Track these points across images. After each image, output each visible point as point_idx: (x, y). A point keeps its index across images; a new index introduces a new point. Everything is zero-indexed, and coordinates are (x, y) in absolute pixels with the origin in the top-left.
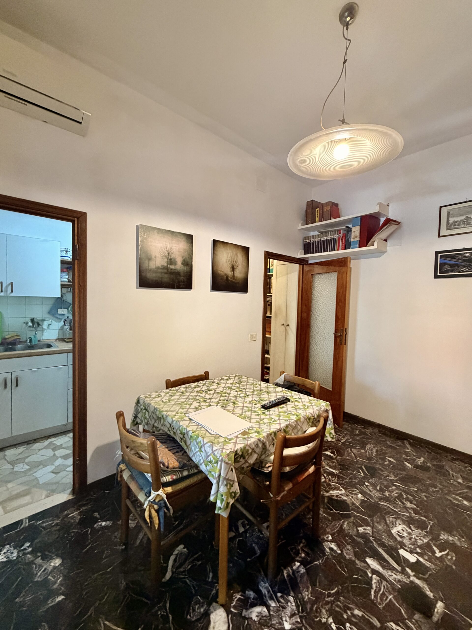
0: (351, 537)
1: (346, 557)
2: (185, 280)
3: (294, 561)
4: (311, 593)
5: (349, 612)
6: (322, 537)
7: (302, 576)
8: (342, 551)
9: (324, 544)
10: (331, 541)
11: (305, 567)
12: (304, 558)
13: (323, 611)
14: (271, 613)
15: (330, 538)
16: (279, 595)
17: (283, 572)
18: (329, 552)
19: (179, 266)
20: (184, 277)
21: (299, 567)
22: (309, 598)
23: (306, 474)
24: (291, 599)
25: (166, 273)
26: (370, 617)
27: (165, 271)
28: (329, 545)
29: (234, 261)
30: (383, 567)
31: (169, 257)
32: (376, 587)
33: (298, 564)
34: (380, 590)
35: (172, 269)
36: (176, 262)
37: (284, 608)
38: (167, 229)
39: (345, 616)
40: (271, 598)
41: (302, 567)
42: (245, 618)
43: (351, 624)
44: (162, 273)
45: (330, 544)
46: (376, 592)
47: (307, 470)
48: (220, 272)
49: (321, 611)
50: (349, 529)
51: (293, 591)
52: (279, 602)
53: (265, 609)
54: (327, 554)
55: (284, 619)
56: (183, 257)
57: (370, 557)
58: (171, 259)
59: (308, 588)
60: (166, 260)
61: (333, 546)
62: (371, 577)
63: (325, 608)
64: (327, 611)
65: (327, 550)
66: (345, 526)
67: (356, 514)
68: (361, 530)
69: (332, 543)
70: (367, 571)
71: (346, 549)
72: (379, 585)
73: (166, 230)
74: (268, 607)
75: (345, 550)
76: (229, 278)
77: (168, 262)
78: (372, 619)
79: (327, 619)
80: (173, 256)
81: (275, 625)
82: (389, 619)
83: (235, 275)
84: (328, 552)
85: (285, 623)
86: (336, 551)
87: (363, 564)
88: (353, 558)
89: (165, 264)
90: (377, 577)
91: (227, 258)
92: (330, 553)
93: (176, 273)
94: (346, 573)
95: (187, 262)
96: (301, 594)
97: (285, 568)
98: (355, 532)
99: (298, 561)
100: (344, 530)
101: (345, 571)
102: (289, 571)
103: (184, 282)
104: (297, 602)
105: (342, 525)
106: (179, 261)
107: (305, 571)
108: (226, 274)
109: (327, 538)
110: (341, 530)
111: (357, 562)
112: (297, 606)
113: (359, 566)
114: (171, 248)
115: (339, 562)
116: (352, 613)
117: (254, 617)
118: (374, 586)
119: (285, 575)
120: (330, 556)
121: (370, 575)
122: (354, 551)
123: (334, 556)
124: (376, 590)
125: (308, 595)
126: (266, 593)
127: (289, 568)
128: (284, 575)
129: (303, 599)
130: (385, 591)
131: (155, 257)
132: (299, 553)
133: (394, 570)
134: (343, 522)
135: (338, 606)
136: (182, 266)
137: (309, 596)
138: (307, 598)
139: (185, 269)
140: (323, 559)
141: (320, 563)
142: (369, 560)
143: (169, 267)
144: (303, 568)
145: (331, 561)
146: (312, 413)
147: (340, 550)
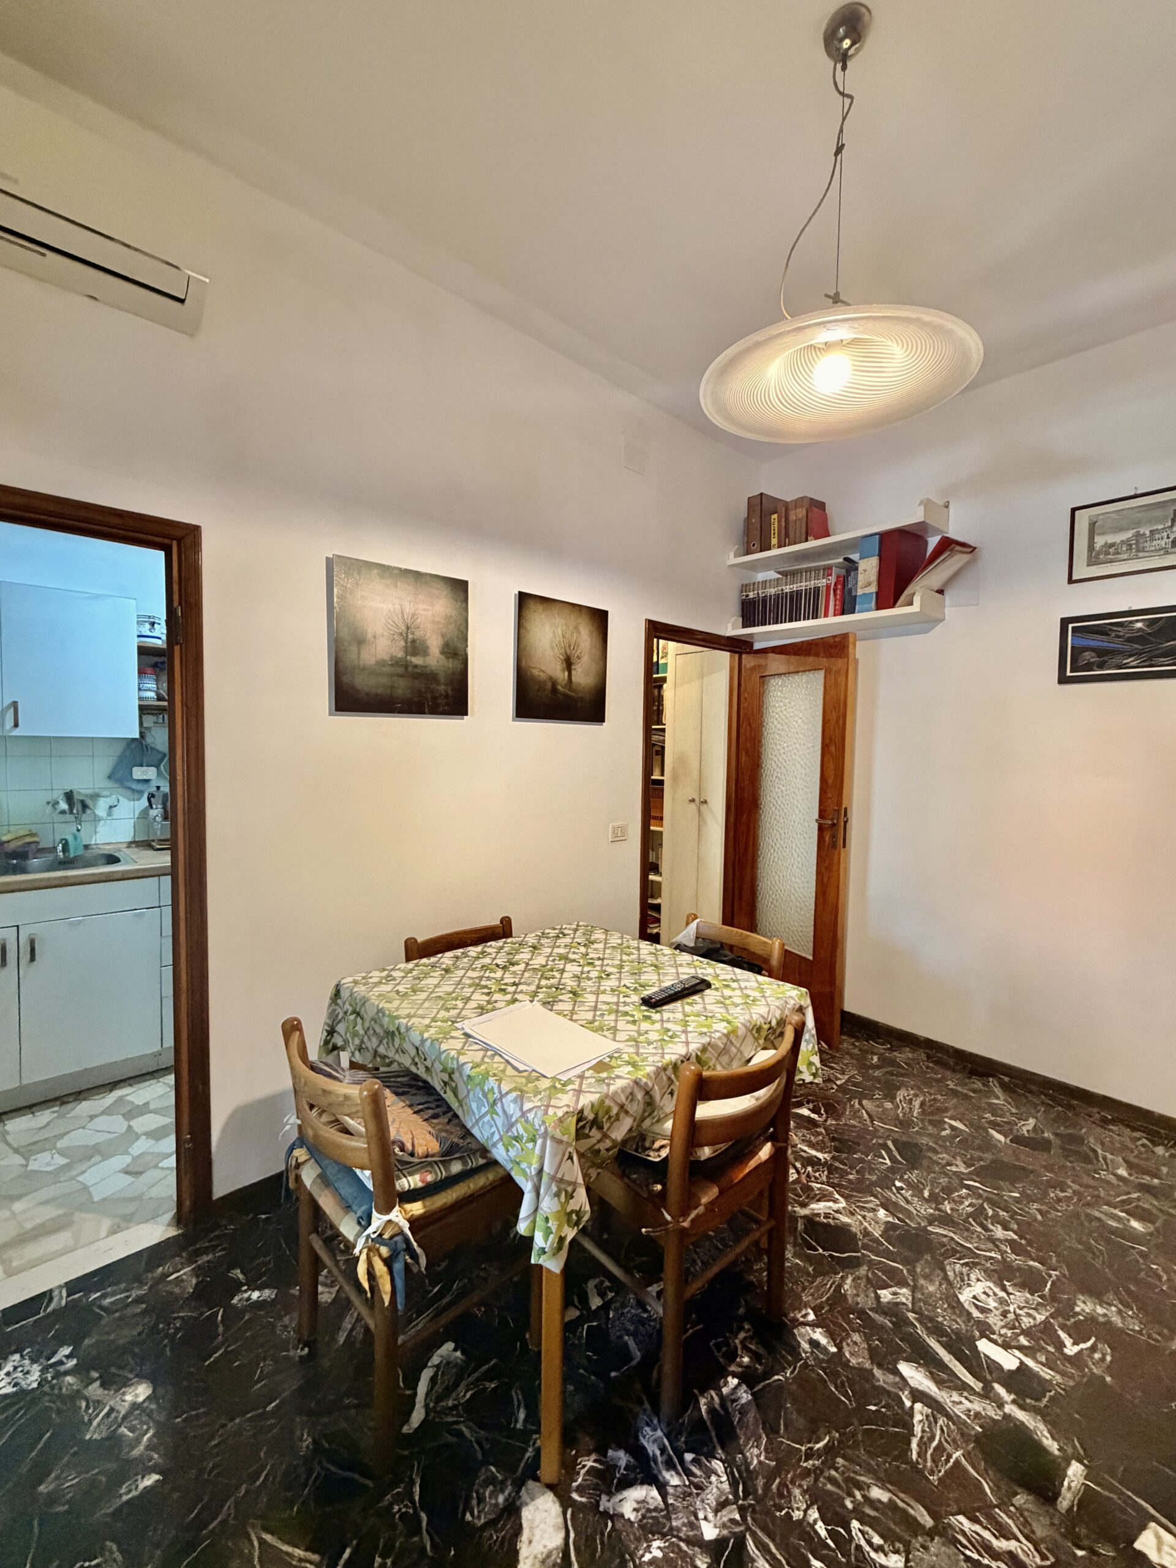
0: (861, 1313)
1: (849, 1361)
2: (450, 692)
3: (724, 1374)
4: (766, 1450)
5: (858, 1495)
6: (792, 1315)
7: (743, 1411)
8: (840, 1348)
9: (795, 1331)
10: (813, 1325)
11: (750, 1387)
12: (747, 1367)
13: (797, 1492)
14: (671, 1501)
15: (811, 1317)
16: (689, 1457)
17: (697, 1402)
18: (809, 1350)
19: (434, 659)
20: (446, 685)
21: (736, 1388)
22: (760, 1462)
23: (753, 1163)
24: (718, 1465)
25: (402, 676)
26: (909, 1505)
27: (400, 670)
28: (809, 1335)
29: (570, 646)
30: (939, 1383)
31: (410, 636)
32: (923, 1431)
33: (733, 1382)
34: (932, 1438)
35: (416, 666)
36: (428, 647)
37: (700, 1487)
38: (404, 566)
39: (849, 1504)
40: (670, 1465)
41: (744, 1387)
42: (606, 1515)
43: (862, 1524)
44: (392, 675)
45: (810, 1332)
46: (923, 1445)
47: (754, 1153)
48: (536, 672)
49: (789, 1492)
50: (858, 1295)
51: (723, 1449)
52: (689, 1473)
53: (654, 1493)
54: (803, 1355)
55: (701, 1515)
56: (443, 636)
57: (907, 1360)
58: (414, 641)
59: (758, 1439)
60: (402, 643)
61: (819, 1335)
62: (912, 1408)
63: (800, 1486)
64: (804, 1492)
65: (805, 1346)
66: (846, 1287)
67: (873, 1257)
68: (886, 1295)
69: (816, 1329)
70: (901, 1393)
71: (849, 1341)
72: (930, 1427)
73: (400, 569)
74: (662, 1487)
75: (848, 1345)
76: (559, 687)
77: (406, 647)
78: (912, 1508)
79: (805, 1511)
80: (418, 634)
81: (679, 1530)
82: (955, 1508)
83: (573, 679)
84: (806, 1353)
85: (704, 1525)
86: (825, 1349)
87: (891, 1378)
88: (867, 1365)
89: (400, 654)
90: (926, 1408)
91: (554, 636)
92: (812, 1352)
93: (427, 677)
94: (850, 1401)
95: (455, 649)
96: (742, 1453)
97: (703, 1392)
98: (871, 1302)
99: (734, 1375)
100: (845, 1295)
101: (846, 1395)
102: (712, 1397)
103: (447, 697)
104: (732, 1473)
105: (840, 1286)
106: (435, 645)
107: (750, 1397)
108: (551, 678)
109: (805, 1316)
110: (838, 1297)
111: (877, 1372)
112: (733, 1484)
113: (881, 1383)
114: (413, 615)
115: (834, 1375)
116: (864, 1496)
117: (628, 1510)
118: (918, 1429)
119: (704, 1408)
120: (811, 1362)
121: (908, 1404)
122: (869, 1345)
123: (823, 1361)
124: (922, 1437)
125: (758, 1456)
126: (658, 1453)
127: (713, 1393)
128: (700, 1409)
129: (747, 1464)
130: (943, 1440)
131: (374, 637)
132: (736, 1356)
133: (965, 1389)
134: (842, 1277)
135: (832, 1480)
136: (442, 657)
137: (762, 1458)
138: (755, 1462)
139: (450, 666)
140: (795, 1369)
141: (786, 1378)
142: (905, 1368)
143: (411, 662)
144: (745, 1392)
145: (813, 1370)
146: (766, 1016)
147: (836, 1346)
